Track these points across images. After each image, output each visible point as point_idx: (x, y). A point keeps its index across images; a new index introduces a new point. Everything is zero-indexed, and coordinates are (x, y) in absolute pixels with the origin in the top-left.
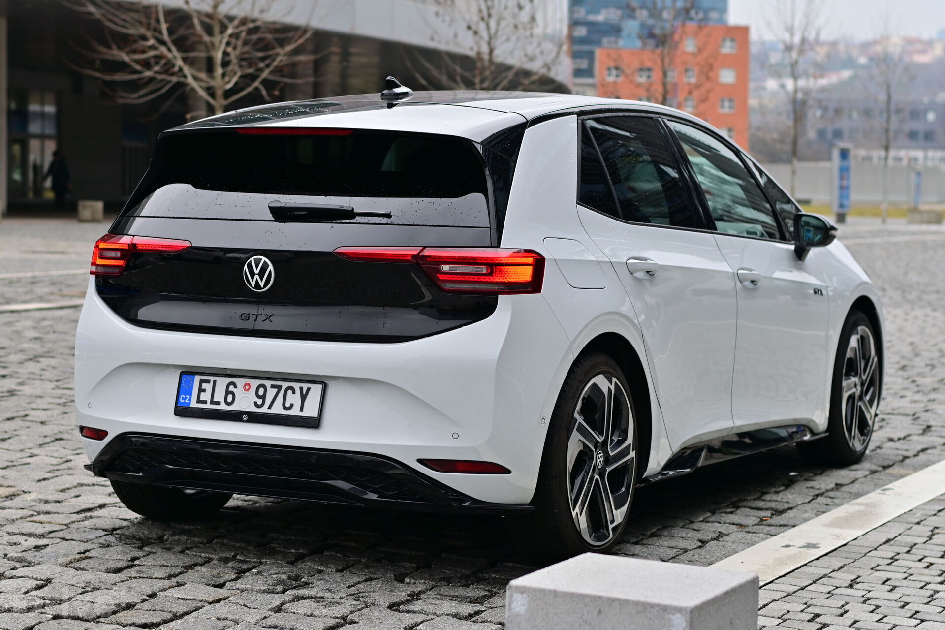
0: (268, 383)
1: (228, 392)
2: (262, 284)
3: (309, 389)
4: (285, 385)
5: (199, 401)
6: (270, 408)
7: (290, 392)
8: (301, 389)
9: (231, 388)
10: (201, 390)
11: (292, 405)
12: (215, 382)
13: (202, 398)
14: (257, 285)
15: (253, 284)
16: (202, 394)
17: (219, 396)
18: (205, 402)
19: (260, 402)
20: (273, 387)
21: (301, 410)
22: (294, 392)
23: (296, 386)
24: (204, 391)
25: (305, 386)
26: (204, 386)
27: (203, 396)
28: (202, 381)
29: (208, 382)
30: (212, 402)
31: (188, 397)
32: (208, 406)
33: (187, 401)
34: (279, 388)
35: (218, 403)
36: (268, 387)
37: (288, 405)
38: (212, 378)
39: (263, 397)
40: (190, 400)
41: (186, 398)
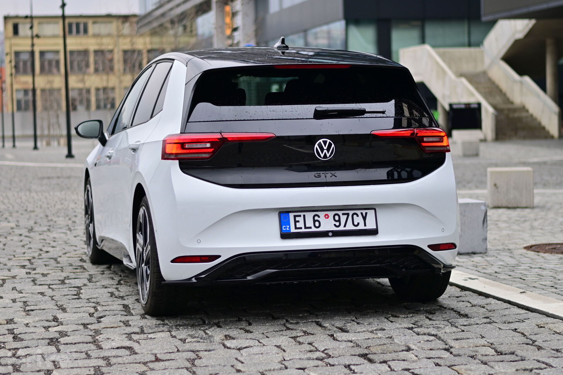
0: (340, 213)
1: (315, 221)
2: (328, 155)
3: (366, 213)
4: (351, 213)
5: (296, 228)
6: (345, 226)
7: (355, 216)
8: (362, 214)
9: (316, 218)
10: (296, 222)
11: (358, 224)
12: (304, 216)
13: (298, 226)
14: (325, 156)
15: (322, 155)
16: (297, 224)
17: (310, 223)
18: (301, 228)
19: (337, 224)
20: (343, 214)
21: (365, 225)
22: (358, 216)
23: (359, 212)
24: (298, 221)
25: (364, 212)
26: (297, 219)
27: (298, 225)
28: (295, 217)
29: (300, 216)
30: (306, 228)
31: (288, 226)
32: (303, 230)
33: (287, 229)
34: (348, 215)
35: (310, 228)
36: (341, 215)
37: (356, 223)
38: (302, 214)
39: (339, 221)
40: (290, 228)
41: (286, 228)
